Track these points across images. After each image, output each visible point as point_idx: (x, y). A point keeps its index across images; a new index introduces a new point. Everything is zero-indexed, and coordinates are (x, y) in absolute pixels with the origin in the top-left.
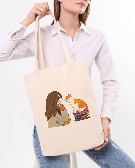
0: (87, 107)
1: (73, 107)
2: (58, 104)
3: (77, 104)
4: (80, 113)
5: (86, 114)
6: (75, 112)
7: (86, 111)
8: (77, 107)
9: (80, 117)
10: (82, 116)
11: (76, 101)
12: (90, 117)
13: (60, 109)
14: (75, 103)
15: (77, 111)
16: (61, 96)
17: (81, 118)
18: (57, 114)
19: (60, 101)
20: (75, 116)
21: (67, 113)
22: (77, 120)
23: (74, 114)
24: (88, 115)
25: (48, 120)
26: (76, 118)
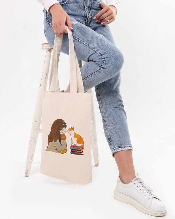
0: (84, 145)
1: (72, 140)
2: (61, 131)
3: (76, 139)
4: (76, 147)
5: (81, 150)
6: (73, 145)
7: (82, 148)
8: (75, 142)
9: (75, 151)
10: (77, 151)
11: (76, 135)
12: (83, 155)
13: (61, 137)
14: (75, 137)
15: (75, 145)
16: (66, 126)
17: (76, 153)
18: (58, 141)
19: (63, 130)
20: (72, 149)
21: (66, 144)
22: (72, 152)
23: (72, 146)
24: (82, 152)
25: (49, 142)
26: (71, 150)
